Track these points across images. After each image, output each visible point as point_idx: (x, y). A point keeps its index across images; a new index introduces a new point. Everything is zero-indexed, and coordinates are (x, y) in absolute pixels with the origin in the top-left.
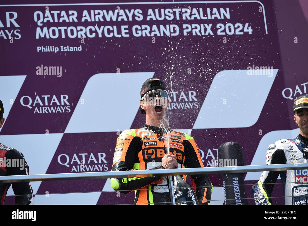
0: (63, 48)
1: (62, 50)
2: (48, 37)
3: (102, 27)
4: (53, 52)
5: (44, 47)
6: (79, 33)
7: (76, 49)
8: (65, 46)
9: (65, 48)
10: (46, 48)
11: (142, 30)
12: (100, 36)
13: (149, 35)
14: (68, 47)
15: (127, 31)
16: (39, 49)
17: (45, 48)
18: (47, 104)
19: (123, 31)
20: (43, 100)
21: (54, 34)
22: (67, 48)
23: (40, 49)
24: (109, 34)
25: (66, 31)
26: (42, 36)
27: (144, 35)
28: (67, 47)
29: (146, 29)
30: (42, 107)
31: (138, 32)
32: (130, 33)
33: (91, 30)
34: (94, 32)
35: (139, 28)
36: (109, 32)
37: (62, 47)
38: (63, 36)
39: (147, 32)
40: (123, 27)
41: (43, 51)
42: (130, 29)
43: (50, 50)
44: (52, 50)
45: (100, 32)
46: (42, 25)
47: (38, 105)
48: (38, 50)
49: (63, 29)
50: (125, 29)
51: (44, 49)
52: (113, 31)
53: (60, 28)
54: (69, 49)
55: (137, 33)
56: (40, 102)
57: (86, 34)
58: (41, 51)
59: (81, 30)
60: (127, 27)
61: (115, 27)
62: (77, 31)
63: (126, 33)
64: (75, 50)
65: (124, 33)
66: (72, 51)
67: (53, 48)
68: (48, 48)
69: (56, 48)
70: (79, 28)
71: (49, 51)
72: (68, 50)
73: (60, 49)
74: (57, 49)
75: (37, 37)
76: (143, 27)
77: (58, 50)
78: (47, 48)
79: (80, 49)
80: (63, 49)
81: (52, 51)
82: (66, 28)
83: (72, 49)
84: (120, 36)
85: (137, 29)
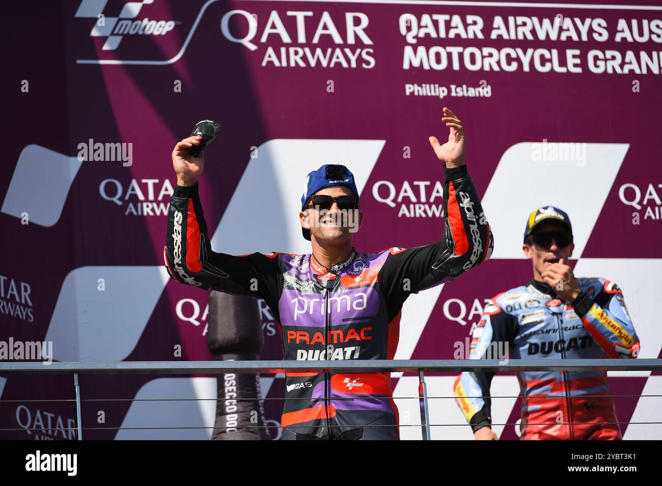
0: (456, 89)
1: (453, 94)
2: (426, 67)
3: (530, 51)
4: (436, 96)
5: (420, 85)
6: (487, 61)
7: (479, 92)
8: (459, 85)
9: (459, 89)
10: (422, 87)
11: (606, 60)
12: (526, 68)
13: (619, 71)
14: (465, 87)
15: (578, 61)
16: (409, 89)
17: (420, 88)
18: (423, 199)
19: (571, 61)
20: (416, 190)
21: (438, 61)
22: (463, 91)
23: (411, 90)
24: (543, 64)
25: (461, 56)
26: (416, 64)
27: (610, 71)
28: (462, 87)
29: (614, 58)
30: (414, 204)
31: (599, 63)
32: (584, 64)
33: (508, 56)
34: (514, 60)
35: (601, 55)
36: (543, 61)
37: (453, 87)
38: (456, 66)
39: (616, 63)
40: (570, 53)
41: (416, 93)
42: (583, 57)
43: (430, 91)
44: (435, 91)
45: (526, 61)
46: (414, 41)
47: (406, 200)
48: (408, 92)
49: (455, 51)
50: (574, 56)
51: (418, 91)
52: (550, 61)
53: (449, 49)
54: (467, 91)
55: (596, 66)
56: (411, 194)
57: (498, 63)
58: (412, 93)
59: (491, 55)
60: (577, 52)
61: (555, 52)
62: (483, 57)
63: (575, 65)
64: (477, 95)
65: (572, 65)
66: (473, 97)
67: (437, 89)
68: (426, 87)
69: (441, 89)
70: (486, 51)
71: (429, 94)
72: (466, 95)
73: (450, 91)
74: (443, 91)
75: (406, 66)
76: (609, 54)
77: (446, 93)
78: (424, 89)
79: (487, 92)
80: (456, 92)
81: (433, 94)
82: (460, 49)
83: (472, 92)
84: (563, 70)
85: (596, 58)
